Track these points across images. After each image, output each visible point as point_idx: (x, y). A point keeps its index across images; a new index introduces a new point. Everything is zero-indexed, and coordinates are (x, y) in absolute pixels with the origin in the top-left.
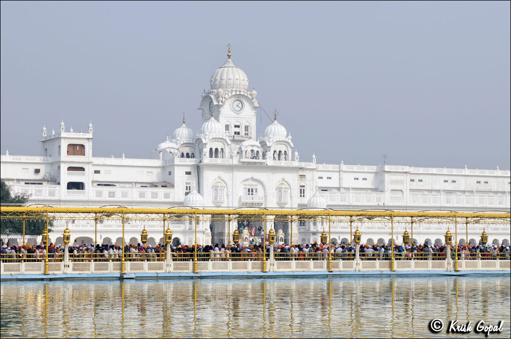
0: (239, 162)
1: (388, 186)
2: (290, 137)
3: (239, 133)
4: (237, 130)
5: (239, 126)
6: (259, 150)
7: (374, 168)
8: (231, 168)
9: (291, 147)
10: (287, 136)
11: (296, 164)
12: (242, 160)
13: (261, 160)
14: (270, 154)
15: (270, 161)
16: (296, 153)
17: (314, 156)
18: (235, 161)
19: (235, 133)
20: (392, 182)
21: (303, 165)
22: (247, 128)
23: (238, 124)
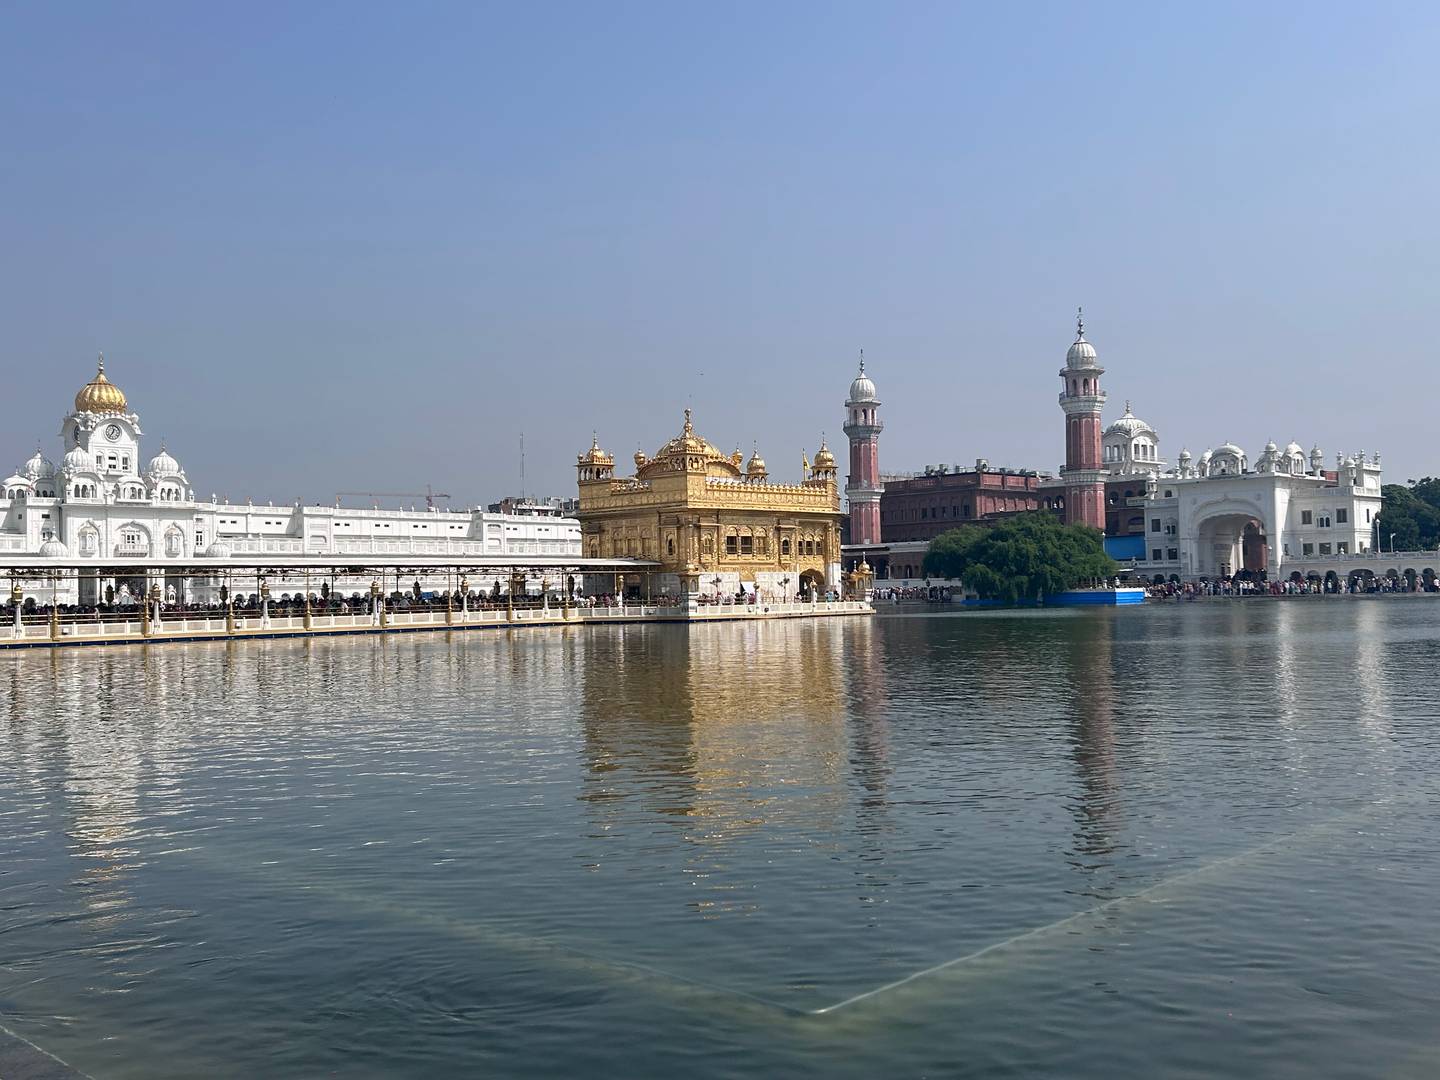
0: (115, 502)
1: (308, 532)
2: (183, 472)
3: (114, 467)
4: (113, 462)
5: (114, 458)
6: (142, 488)
7: (289, 511)
8: (104, 511)
9: (184, 485)
10: (179, 471)
11: (191, 504)
12: (118, 500)
13: (143, 500)
14: (157, 492)
15: (156, 503)
16: (191, 492)
17: (214, 496)
18: (110, 501)
19: (110, 466)
20: (312, 527)
21: (200, 506)
22: (125, 460)
23: (113, 455)
